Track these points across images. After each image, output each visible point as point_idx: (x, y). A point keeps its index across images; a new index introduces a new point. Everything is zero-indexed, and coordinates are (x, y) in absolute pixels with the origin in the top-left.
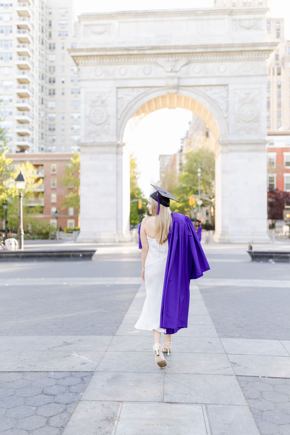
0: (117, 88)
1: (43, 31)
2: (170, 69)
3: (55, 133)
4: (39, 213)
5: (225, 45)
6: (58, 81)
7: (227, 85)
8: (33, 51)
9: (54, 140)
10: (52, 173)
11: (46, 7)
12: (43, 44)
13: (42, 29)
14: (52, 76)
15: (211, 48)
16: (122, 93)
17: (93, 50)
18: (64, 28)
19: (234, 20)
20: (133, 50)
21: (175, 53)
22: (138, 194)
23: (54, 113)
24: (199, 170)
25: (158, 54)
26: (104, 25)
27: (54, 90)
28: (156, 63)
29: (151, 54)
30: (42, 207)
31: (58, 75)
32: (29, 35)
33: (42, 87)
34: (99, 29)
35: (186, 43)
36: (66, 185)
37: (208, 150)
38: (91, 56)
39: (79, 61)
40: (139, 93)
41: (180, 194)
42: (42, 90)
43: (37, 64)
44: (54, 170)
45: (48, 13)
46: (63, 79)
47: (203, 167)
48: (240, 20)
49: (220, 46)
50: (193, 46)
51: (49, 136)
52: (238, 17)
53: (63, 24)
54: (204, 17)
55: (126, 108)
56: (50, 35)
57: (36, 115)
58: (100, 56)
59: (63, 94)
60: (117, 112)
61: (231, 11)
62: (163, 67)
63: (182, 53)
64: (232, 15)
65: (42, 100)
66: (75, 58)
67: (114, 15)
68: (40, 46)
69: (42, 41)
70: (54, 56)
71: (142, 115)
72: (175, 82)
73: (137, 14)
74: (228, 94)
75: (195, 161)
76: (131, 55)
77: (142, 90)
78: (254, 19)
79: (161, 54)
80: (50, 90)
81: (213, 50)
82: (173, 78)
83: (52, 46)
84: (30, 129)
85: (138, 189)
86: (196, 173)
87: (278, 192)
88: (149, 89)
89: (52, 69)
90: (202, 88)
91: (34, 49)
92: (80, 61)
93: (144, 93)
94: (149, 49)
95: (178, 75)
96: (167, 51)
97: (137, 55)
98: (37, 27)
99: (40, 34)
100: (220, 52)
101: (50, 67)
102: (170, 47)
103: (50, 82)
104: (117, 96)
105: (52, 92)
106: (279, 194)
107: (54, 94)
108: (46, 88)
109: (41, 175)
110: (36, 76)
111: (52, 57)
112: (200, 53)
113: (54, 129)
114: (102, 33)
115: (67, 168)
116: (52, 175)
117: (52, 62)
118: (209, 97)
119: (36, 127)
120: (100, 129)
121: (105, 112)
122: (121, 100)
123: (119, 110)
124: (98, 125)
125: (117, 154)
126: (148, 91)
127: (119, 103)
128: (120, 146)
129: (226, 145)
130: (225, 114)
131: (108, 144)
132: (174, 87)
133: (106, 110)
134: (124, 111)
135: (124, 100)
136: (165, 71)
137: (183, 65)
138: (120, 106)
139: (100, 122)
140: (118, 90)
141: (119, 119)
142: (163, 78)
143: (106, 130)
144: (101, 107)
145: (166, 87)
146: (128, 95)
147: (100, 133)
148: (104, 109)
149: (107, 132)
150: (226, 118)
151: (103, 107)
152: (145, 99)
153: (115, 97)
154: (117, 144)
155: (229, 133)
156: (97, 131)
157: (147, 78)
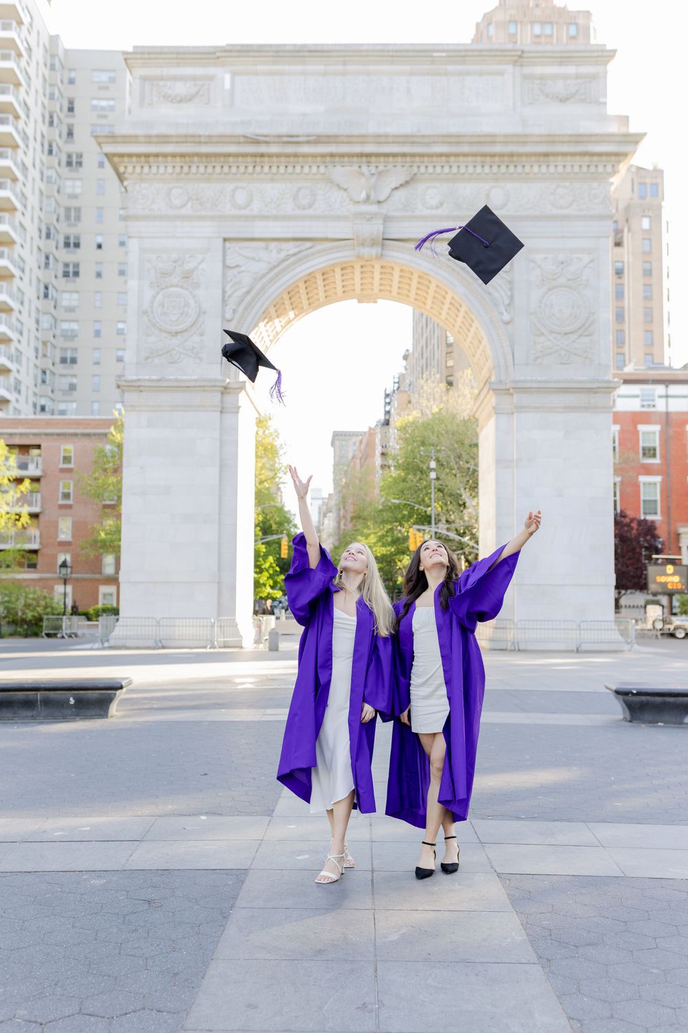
0: (225, 240)
1: (51, 123)
2: (363, 195)
3: (76, 369)
4: (26, 569)
5: (505, 136)
6: (88, 243)
8: (24, 168)
9: (72, 387)
10: (62, 466)
11: (63, 68)
12: (50, 152)
13: (51, 117)
14: (72, 231)
15: (471, 143)
16: (236, 253)
17: (164, 139)
18: (105, 117)
19: (525, 77)
20: (267, 143)
21: (378, 155)
22: (280, 524)
23: (77, 321)
24: (433, 464)
25: (332, 155)
26: (194, 78)
27: (77, 265)
28: (329, 181)
29: (314, 156)
30: (35, 552)
31: (87, 230)
32: (16, 129)
33: (47, 258)
34: (180, 89)
35: (406, 128)
36: (99, 496)
37: (454, 417)
38: (157, 155)
39: (126, 167)
40: (283, 255)
41: (384, 522)
42: (47, 265)
43: (33, 200)
44: (67, 459)
45: (66, 81)
46: (99, 240)
47: (441, 456)
48: (542, 78)
49: (491, 139)
50: (423, 136)
51: (62, 375)
52: (539, 70)
53: (103, 108)
54: (450, 68)
55: (248, 292)
56: (70, 134)
57: (30, 323)
58: (182, 155)
59: (99, 275)
60: (224, 301)
61: (519, 53)
62: (346, 190)
63: (394, 155)
64: (522, 66)
65: (46, 288)
66: (116, 159)
67: (218, 54)
68: (45, 157)
69: (50, 146)
70: (78, 183)
71: (291, 314)
72: (376, 228)
73: (279, 54)
75: (423, 444)
76: (262, 155)
77: (291, 248)
78: (578, 76)
79: (342, 155)
80: (67, 265)
81: (475, 149)
82: (371, 217)
83: (74, 159)
84: (10, 358)
85: (280, 510)
86: (424, 472)
87: (627, 520)
88: (308, 244)
89: (73, 214)
91: (29, 164)
92: (128, 168)
93: (294, 255)
94: (308, 142)
95: (384, 209)
96: (357, 149)
97: (278, 155)
98: (36, 112)
99: (45, 128)
100: (493, 155)
101: (68, 210)
102: (363, 139)
103: (67, 245)
104: (224, 260)
105: (71, 269)
106: (628, 525)
107: (76, 274)
108: (56, 259)
109: (33, 471)
110: (32, 230)
111: (73, 185)
112: (441, 155)
113: (74, 361)
114: (189, 99)
115: (102, 452)
116: (63, 470)
117: (74, 196)
119: (28, 352)
120: (178, 346)
121: (192, 301)
122: (236, 271)
123: (230, 296)
124: (173, 336)
125: (221, 412)
126: (307, 249)
127: (229, 279)
128: (232, 390)
129: (507, 392)
130: (505, 314)
131: (198, 384)
132: (373, 240)
133: (194, 297)
134: (242, 300)
135: (242, 272)
136: (351, 200)
137: (398, 185)
138: (232, 287)
139: (179, 328)
140: (228, 245)
141: (229, 321)
142: (345, 218)
143: (193, 348)
144: (182, 287)
145: (353, 239)
146: (253, 259)
147: (178, 355)
148: (191, 293)
149: (197, 354)
150: (507, 323)
151: (186, 289)
152: (298, 270)
153: (220, 264)
154: (224, 384)
155: (516, 363)
156: (169, 351)
157: (304, 218)
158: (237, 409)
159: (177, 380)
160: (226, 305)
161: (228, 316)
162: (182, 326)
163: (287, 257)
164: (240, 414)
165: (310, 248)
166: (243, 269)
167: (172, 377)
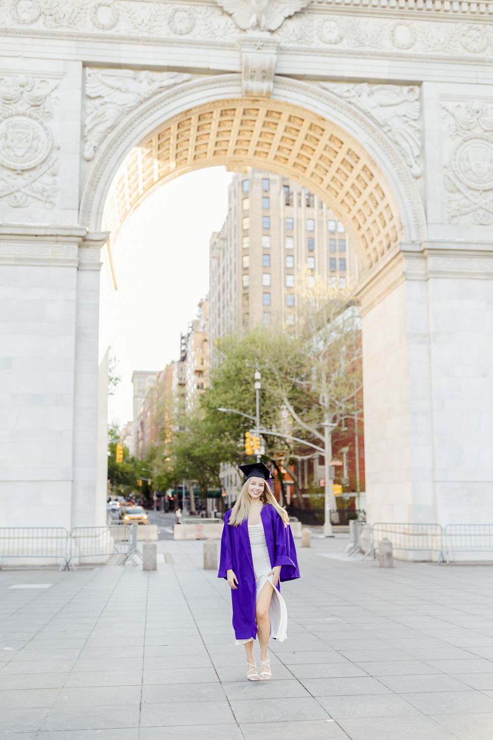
0: (85, 65)
2: (253, 20)
7: (419, 84)
16: (99, 82)
40: (155, 86)
55: (112, 128)
60: (83, 138)
62: (230, 15)
72: (268, 58)
74: (421, 111)
77: (165, 78)
82: (261, 46)
88: (186, 76)
90: (345, 86)
93: (169, 87)
95: (277, 39)
104: (83, 89)
118: (367, 113)
120: (24, 187)
121: (42, 134)
122: (97, 102)
123: (89, 131)
124: (18, 174)
125: (78, 269)
126: (184, 82)
127: (89, 111)
128: (92, 243)
129: (420, 254)
130: (415, 166)
131: (49, 232)
132: (264, 71)
133: (46, 129)
134: (105, 137)
135: (106, 103)
136: (237, 27)
137: (292, 13)
138: (93, 119)
139: (26, 166)
140: (88, 70)
141: (88, 161)
142: (231, 47)
143: (44, 190)
144: (30, 116)
145: (240, 73)
146: (118, 89)
147: (24, 198)
148: (42, 124)
149: (48, 197)
150: (417, 178)
151: (36, 119)
152: (173, 105)
153: (79, 92)
154: (83, 233)
155: (429, 221)
156: (13, 193)
157: (181, 43)
158: (97, 267)
159: (23, 227)
160: (86, 142)
161: (88, 154)
162: (29, 164)
163: (162, 88)
164: (101, 272)
165: (188, 81)
166: (105, 99)
167: (17, 223)
